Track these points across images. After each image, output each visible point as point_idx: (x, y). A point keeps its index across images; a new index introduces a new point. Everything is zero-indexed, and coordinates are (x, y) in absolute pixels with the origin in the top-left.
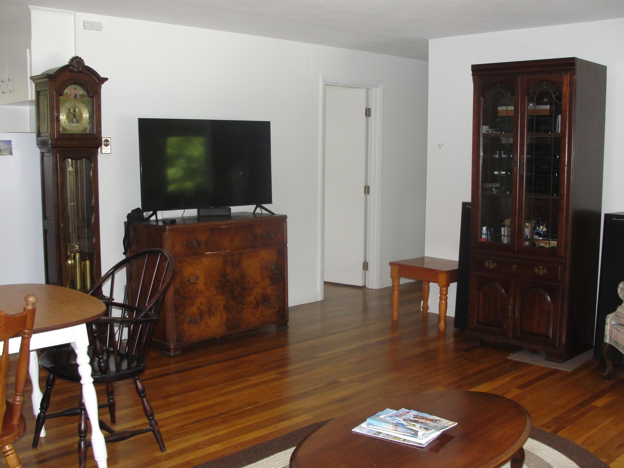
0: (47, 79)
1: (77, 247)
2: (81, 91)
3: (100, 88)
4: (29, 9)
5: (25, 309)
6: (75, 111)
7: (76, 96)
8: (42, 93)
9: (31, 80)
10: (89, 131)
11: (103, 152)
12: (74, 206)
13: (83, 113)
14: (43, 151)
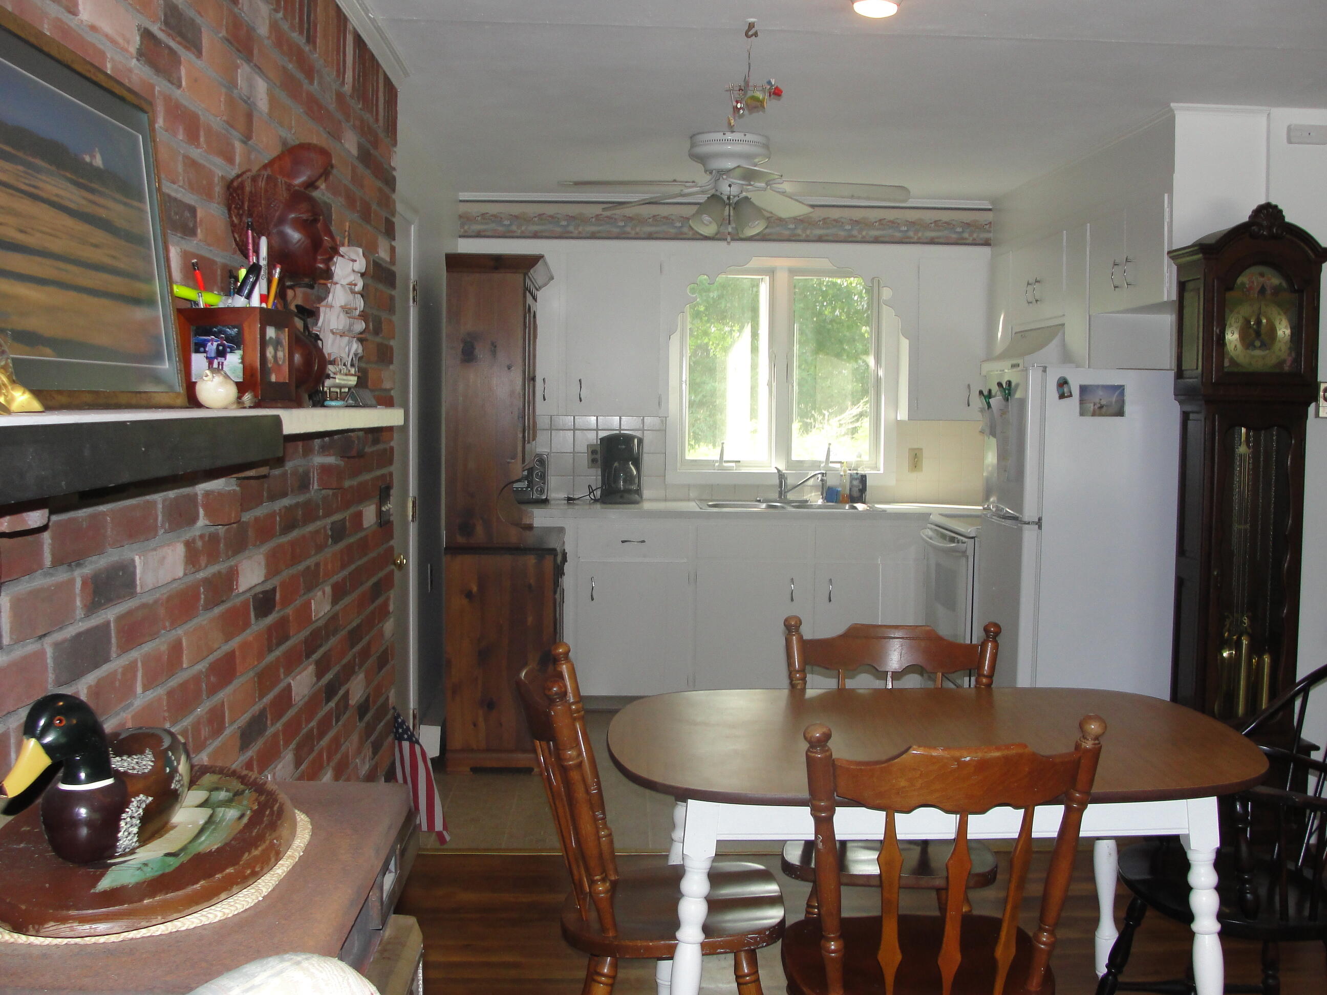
0: (1200, 256)
1: (1246, 621)
2: (1274, 280)
3: (1319, 271)
4: (1172, 111)
5: (1078, 747)
6: (1259, 322)
7: (1262, 290)
8: (1190, 286)
9: (1170, 257)
10: (1289, 367)
11: (1321, 415)
12: (1246, 530)
13: (1278, 326)
14: (1188, 408)
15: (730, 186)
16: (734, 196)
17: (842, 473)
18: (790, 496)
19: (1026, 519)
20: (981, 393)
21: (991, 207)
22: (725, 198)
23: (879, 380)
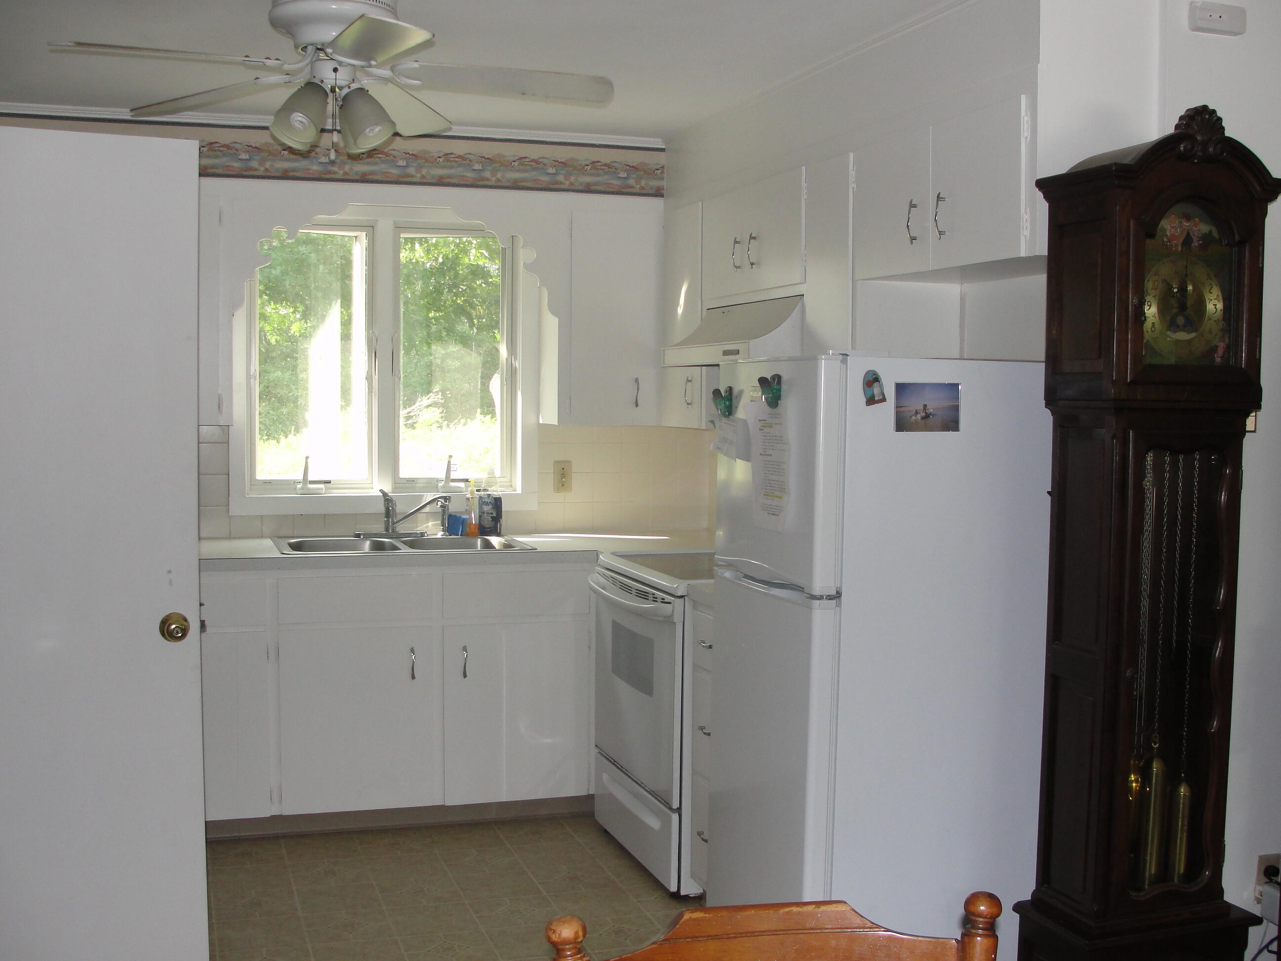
2: (1203, 226)
3: (1264, 213)
6: (1183, 289)
7: (1187, 242)
9: (1038, 189)
10: (1221, 357)
13: (1207, 296)
15: (335, 70)
16: (341, 88)
17: (469, 496)
18: (402, 528)
19: (817, 592)
20: (717, 392)
21: (664, 147)
22: (328, 88)
23: (514, 373)
